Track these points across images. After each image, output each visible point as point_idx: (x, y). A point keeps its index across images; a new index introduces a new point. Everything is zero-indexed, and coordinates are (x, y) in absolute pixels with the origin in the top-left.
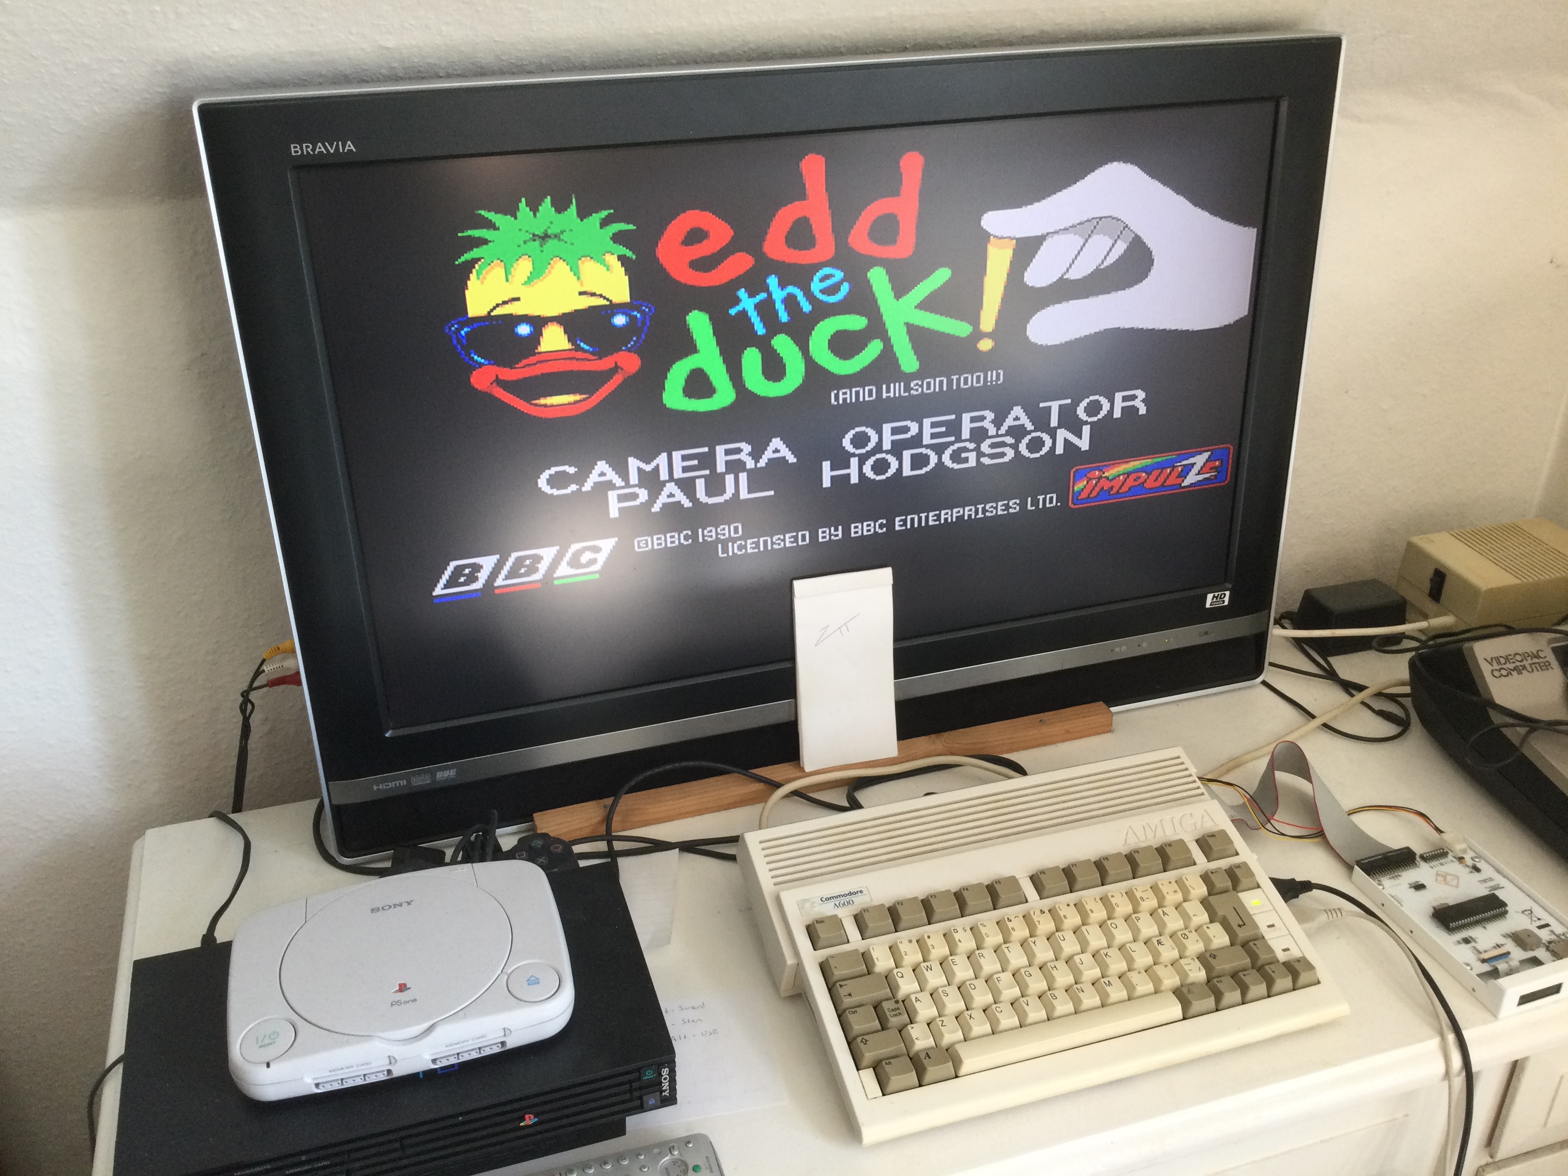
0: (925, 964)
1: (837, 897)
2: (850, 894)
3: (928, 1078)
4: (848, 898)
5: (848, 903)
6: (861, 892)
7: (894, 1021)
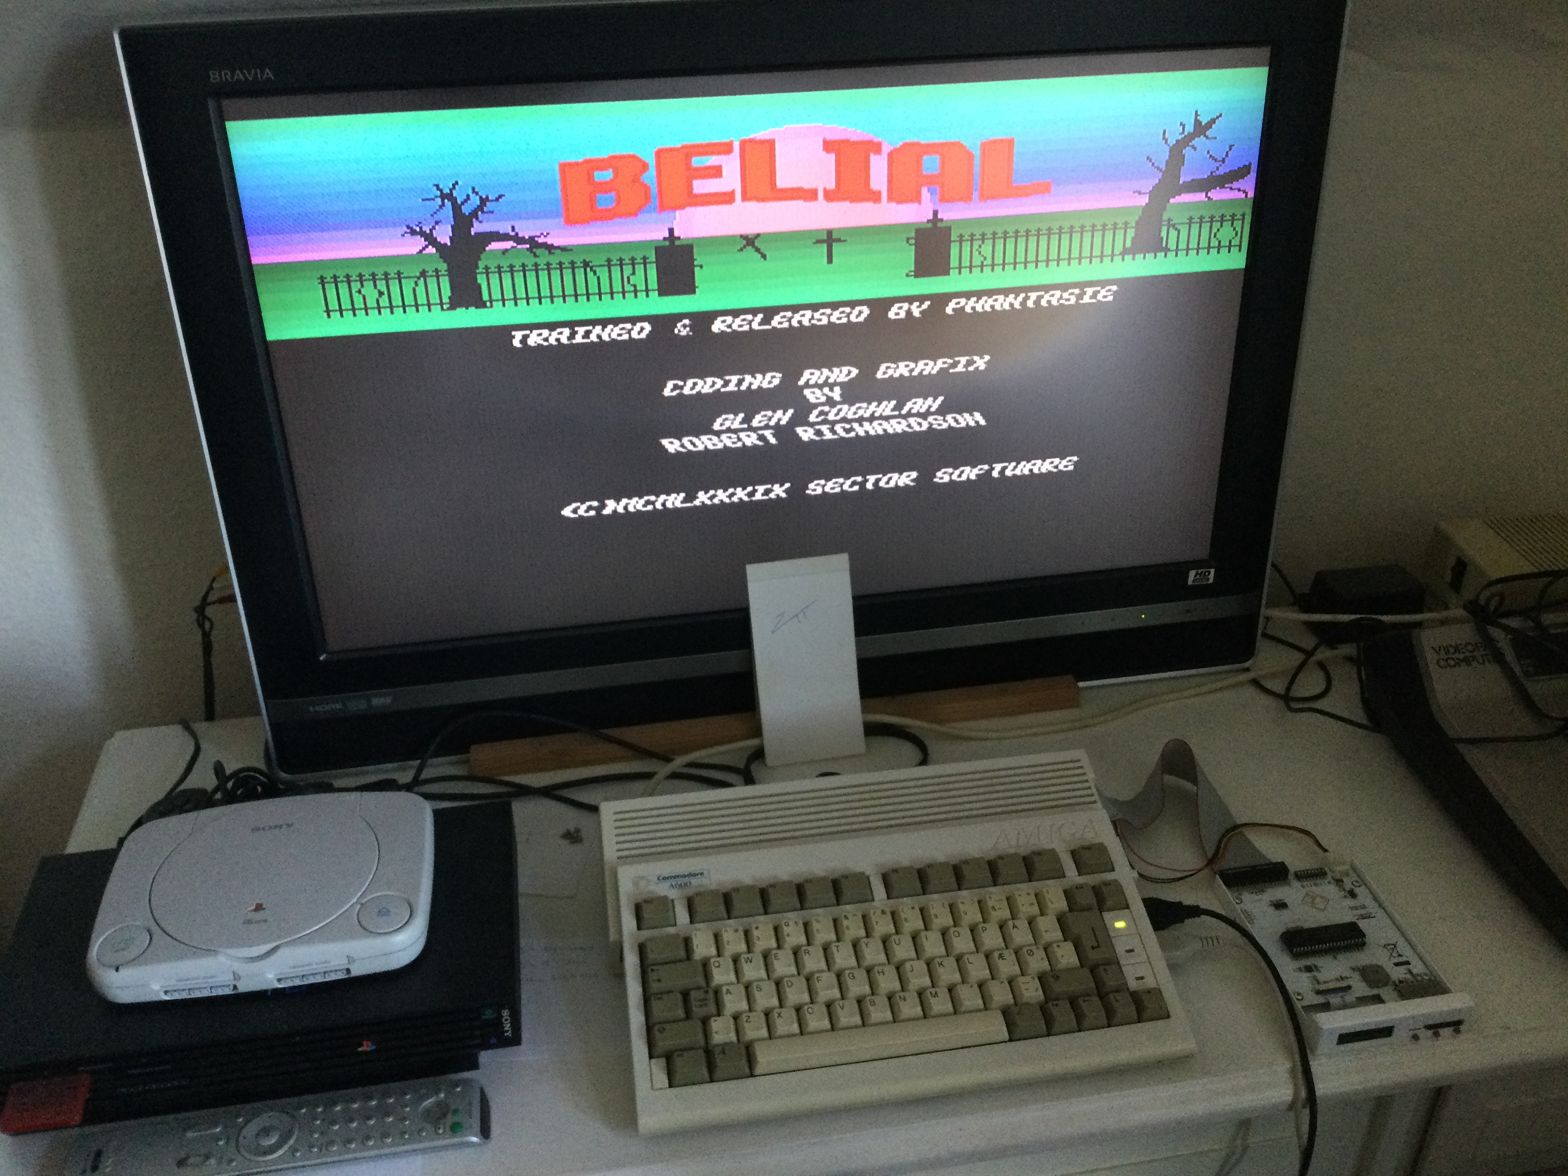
0: (746, 956)
1: (675, 877)
2: (691, 875)
3: (718, 1074)
4: (686, 880)
5: (686, 884)
6: (702, 874)
7: (698, 1011)
